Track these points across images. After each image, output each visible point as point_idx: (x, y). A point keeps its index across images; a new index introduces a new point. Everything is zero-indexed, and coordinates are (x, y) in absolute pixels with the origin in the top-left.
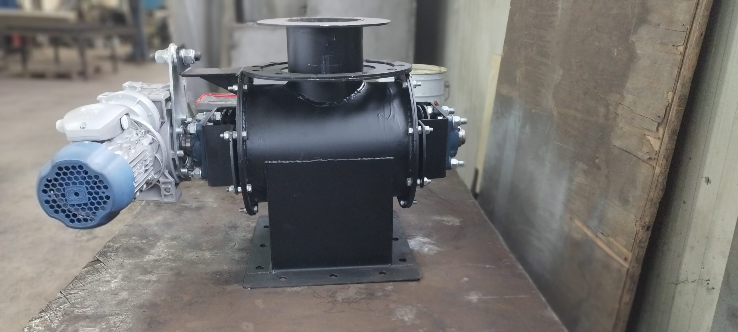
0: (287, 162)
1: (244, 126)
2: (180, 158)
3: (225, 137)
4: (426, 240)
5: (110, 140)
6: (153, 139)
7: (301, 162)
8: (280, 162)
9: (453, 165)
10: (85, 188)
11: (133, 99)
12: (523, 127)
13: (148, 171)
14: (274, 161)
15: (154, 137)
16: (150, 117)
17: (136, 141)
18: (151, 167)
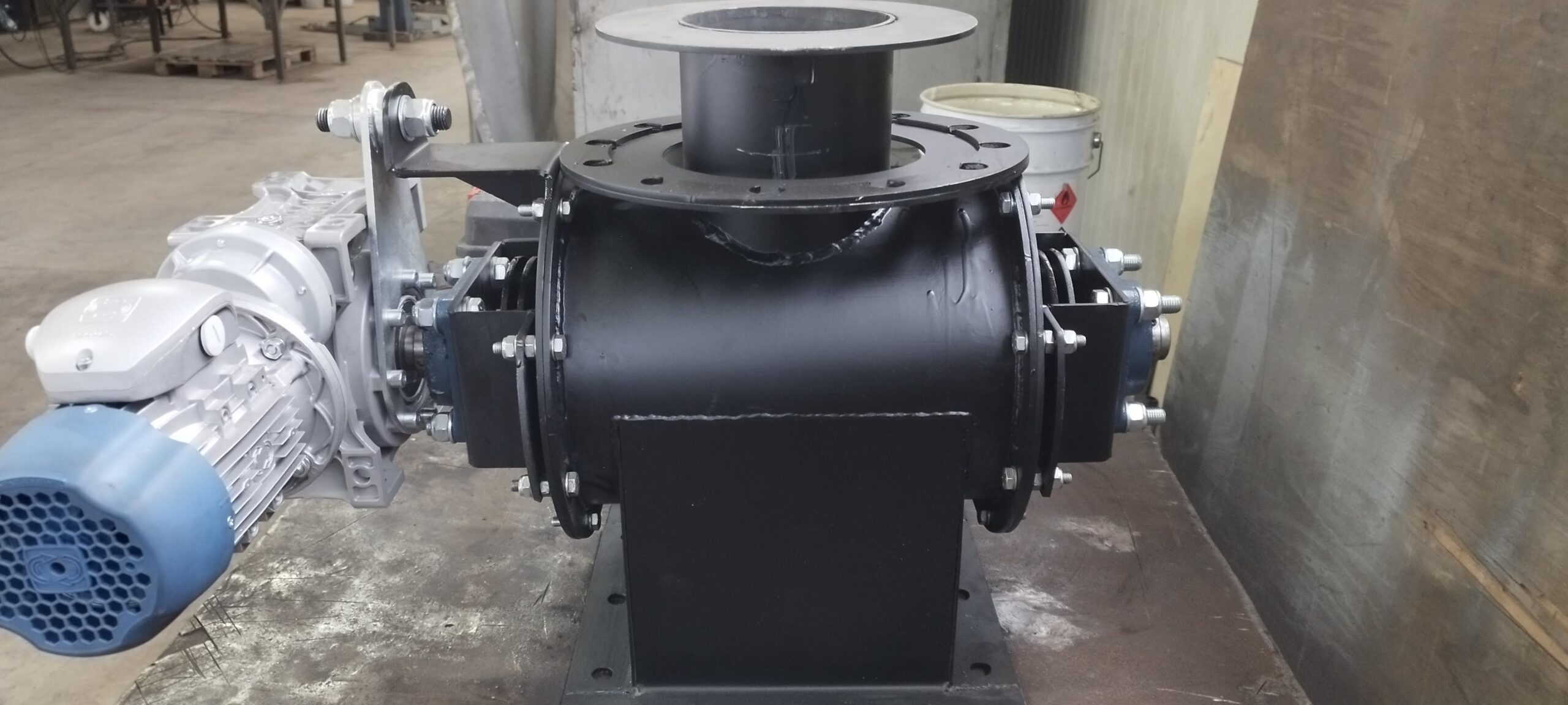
0: (674, 418)
1: (558, 319)
2: (394, 390)
3: (505, 354)
4: (1042, 598)
5: (168, 395)
6: (307, 364)
7: (711, 418)
8: (654, 417)
9: (1132, 422)
10: (80, 554)
11: (254, 248)
12: (1294, 260)
13: (286, 461)
14: (640, 414)
15: (310, 358)
16: (304, 297)
17: (251, 382)
18: (299, 442)
